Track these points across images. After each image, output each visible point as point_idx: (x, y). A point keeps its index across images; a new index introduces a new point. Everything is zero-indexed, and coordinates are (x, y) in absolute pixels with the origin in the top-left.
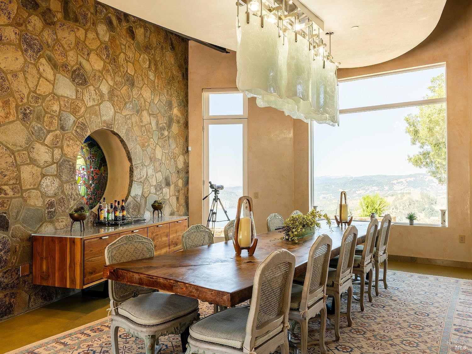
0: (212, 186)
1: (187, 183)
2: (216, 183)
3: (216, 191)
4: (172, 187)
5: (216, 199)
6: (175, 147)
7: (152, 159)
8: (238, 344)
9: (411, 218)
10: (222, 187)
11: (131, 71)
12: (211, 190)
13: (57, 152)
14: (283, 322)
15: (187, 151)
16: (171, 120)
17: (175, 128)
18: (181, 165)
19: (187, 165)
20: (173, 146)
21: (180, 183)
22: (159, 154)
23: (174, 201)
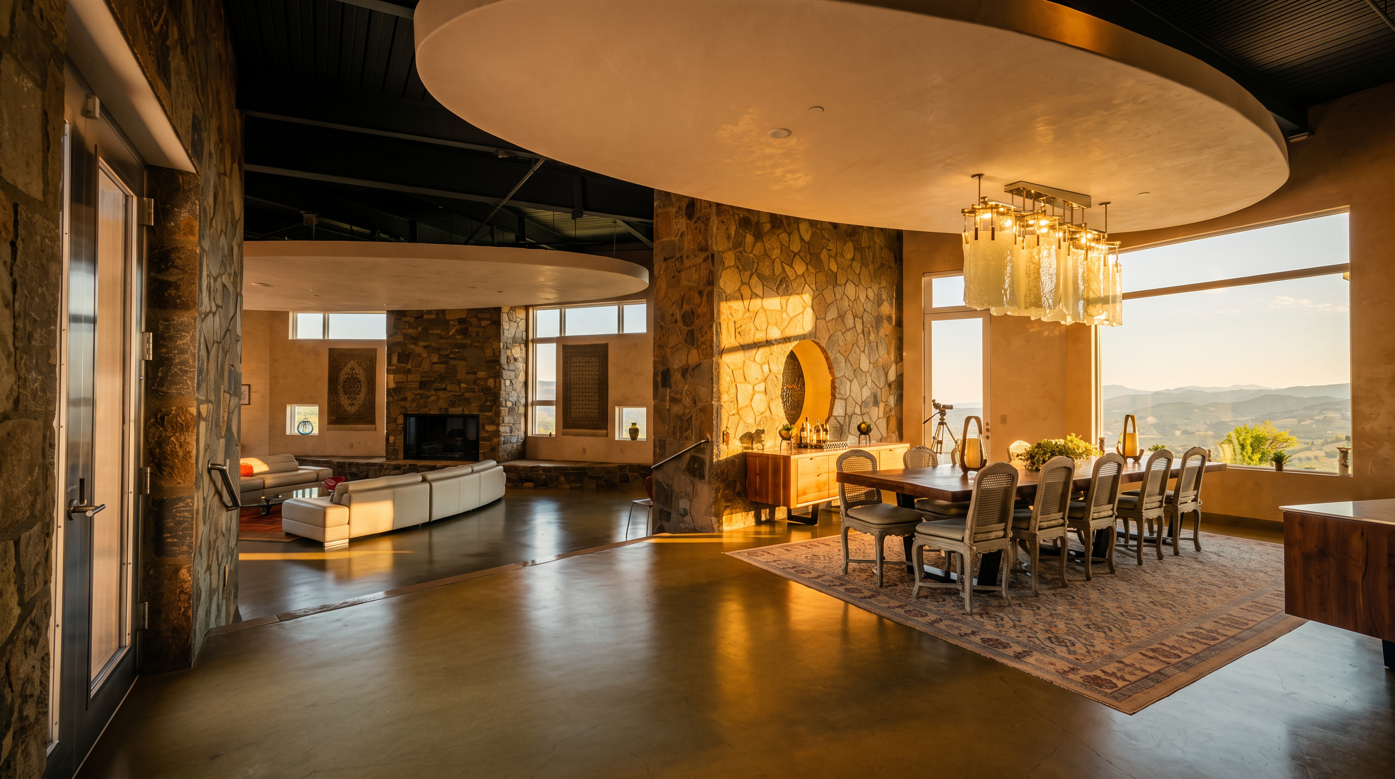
0: (937, 406)
1: (900, 399)
2: (942, 402)
3: (943, 413)
4: (882, 405)
5: (942, 423)
6: (885, 354)
7: (857, 371)
8: (959, 537)
9: (1279, 460)
10: (951, 407)
11: (834, 267)
12: (934, 411)
13: (766, 368)
14: (1005, 530)
15: (901, 359)
16: (879, 320)
17: (887, 328)
18: (892, 376)
19: (900, 377)
20: (882, 351)
21: (892, 401)
22: (865, 365)
23: (882, 424)
